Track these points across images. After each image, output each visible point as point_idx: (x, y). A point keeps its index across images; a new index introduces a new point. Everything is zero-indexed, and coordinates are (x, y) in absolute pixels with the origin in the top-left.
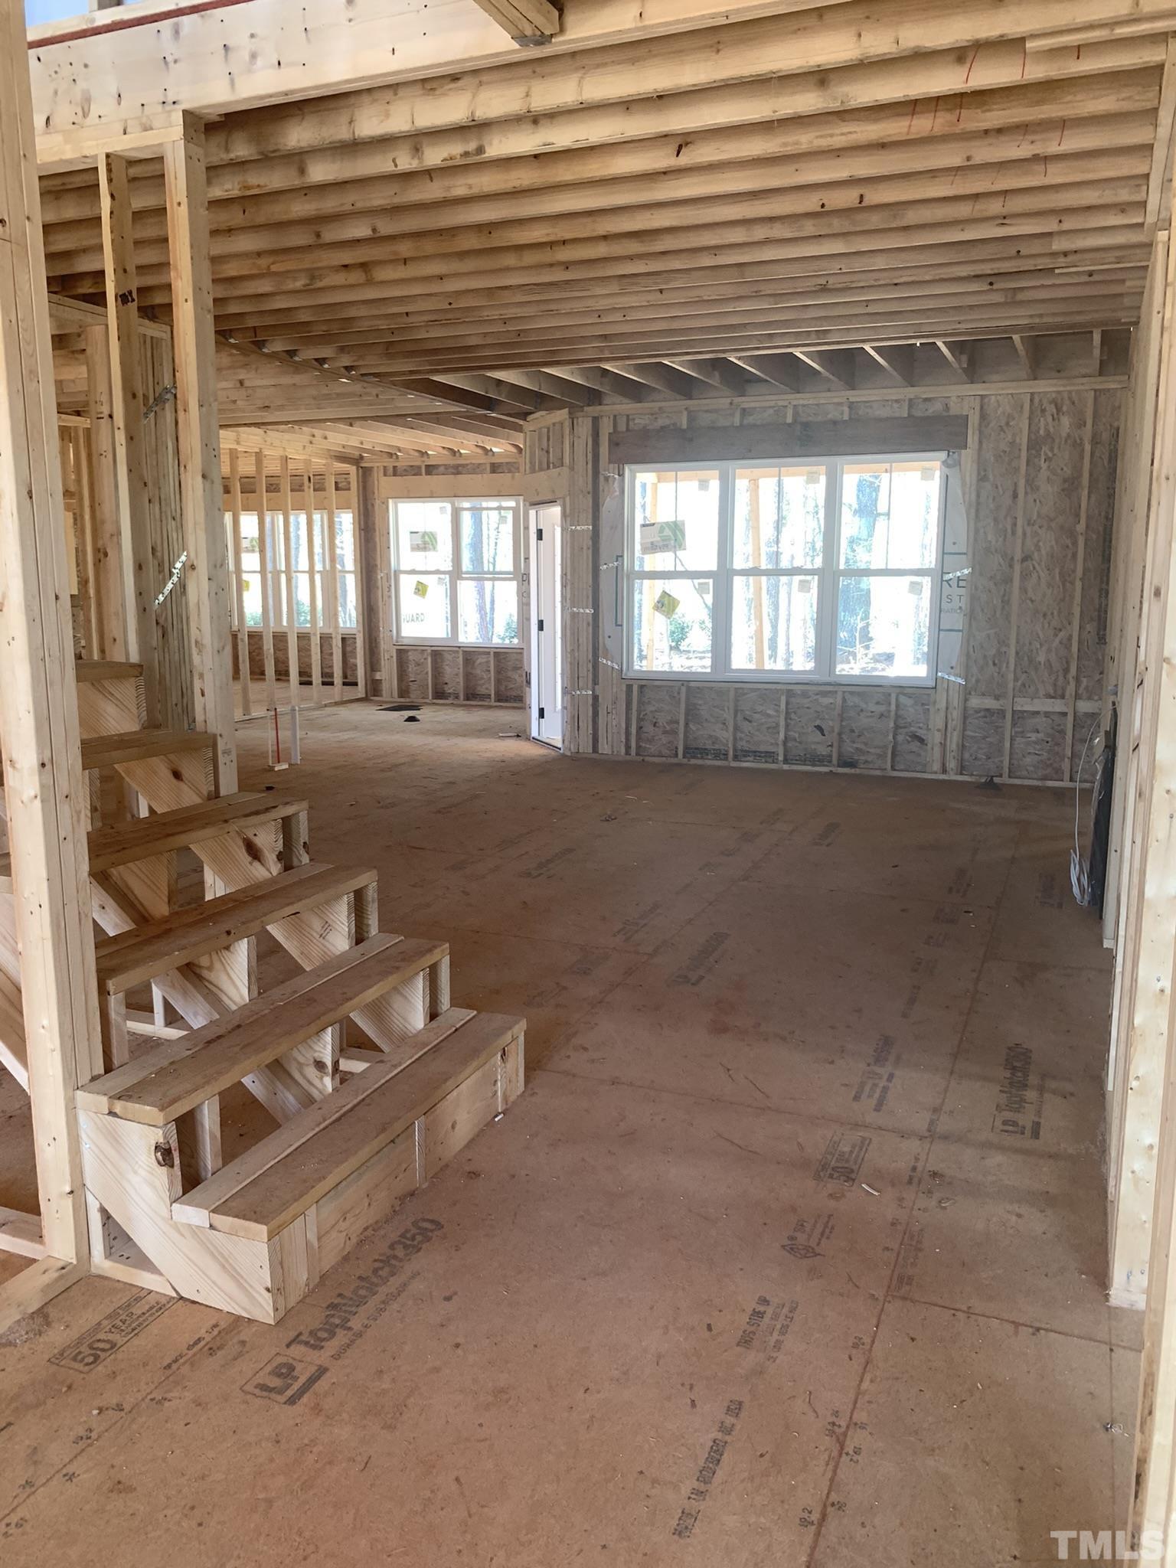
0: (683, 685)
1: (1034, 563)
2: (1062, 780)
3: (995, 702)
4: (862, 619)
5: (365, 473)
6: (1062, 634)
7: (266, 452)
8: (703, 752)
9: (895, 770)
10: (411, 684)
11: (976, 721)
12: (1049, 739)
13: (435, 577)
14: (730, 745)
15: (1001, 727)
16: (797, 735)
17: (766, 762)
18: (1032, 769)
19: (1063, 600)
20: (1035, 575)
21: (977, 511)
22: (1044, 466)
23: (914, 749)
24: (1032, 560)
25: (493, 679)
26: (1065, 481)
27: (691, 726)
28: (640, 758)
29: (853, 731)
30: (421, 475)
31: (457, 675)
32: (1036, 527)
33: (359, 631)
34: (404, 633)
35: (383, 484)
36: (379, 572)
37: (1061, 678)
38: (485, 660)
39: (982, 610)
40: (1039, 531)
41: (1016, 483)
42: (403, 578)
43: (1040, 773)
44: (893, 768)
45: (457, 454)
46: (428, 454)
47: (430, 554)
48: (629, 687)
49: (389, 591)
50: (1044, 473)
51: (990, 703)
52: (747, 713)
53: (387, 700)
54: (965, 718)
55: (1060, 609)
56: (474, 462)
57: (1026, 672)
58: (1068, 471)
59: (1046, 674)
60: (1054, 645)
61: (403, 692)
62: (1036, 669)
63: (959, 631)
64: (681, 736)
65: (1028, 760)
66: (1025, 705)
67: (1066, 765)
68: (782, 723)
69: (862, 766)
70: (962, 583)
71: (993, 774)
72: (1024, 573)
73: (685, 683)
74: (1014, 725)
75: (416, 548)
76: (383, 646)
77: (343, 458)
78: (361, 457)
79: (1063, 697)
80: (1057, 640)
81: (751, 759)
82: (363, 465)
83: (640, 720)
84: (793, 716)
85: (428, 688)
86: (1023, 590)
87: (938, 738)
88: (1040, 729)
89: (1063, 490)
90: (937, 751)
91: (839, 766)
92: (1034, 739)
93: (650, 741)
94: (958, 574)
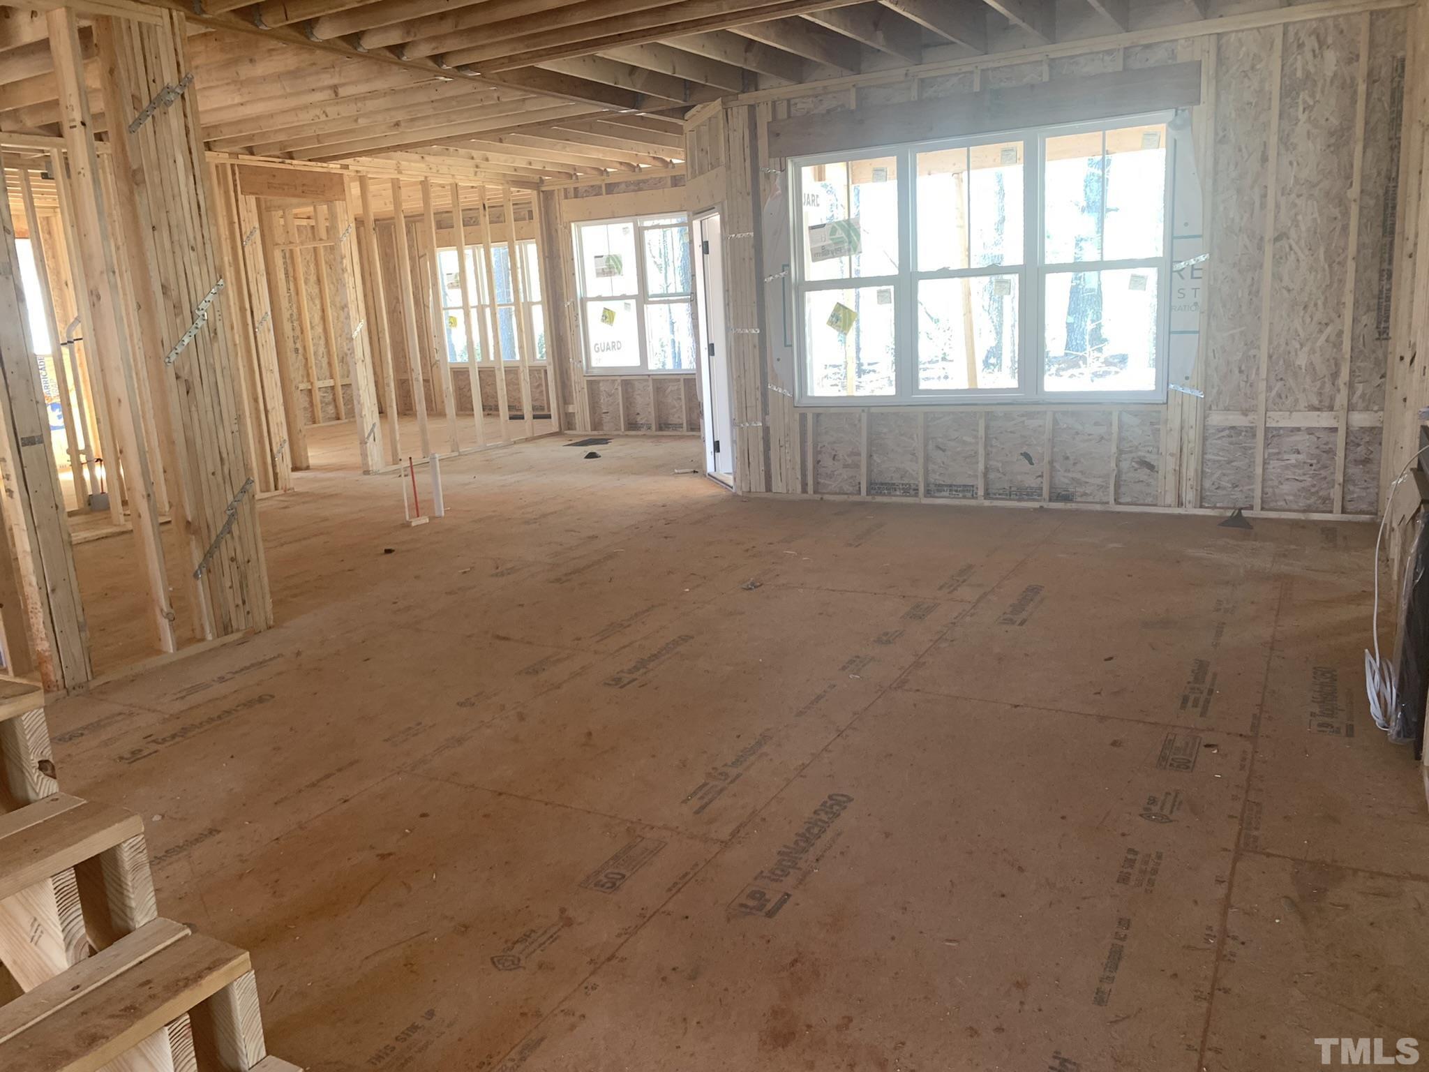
0: (863, 411)
1: (1291, 241)
2: (1331, 512)
3: (1243, 418)
4: (1093, 321)
5: (547, 197)
6: (1329, 329)
7: (433, 180)
8: (890, 487)
9: (1120, 504)
10: (604, 416)
11: (1219, 442)
12: (1314, 461)
13: (622, 302)
14: (921, 479)
15: (1250, 448)
16: (1000, 465)
17: (964, 497)
18: (1291, 498)
19: (1329, 286)
20: (1292, 257)
21: (1215, 181)
22: (1303, 117)
23: (1144, 478)
24: (1288, 238)
25: (684, 407)
26: (1332, 134)
27: (875, 457)
28: (818, 497)
29: (1067, 458)
30: (601, 194)
31: (648, 404)
32: (1293, 196)
33: (550, 364)
34: (594, 363)
35: (565, 207)
36: (566, 300)
37: (1328, 386)
38: (676, 387)
39: (1224, 306)
40: (1297, 201)
41: (1265, 143)
42: (590, 305)
43: (1302, 503)
44: (1117, 502)
45: (637, 170)
46: (608, 172)
47: (616, 278)
48: (803, 417)
49: (577, 319)
50: (1302, 127)
51: (1237, 420)
52: (940, 440)
53: (580, 433)
54: (1205, 439)
55: (1326, 298)
56: (654, 176)
57: (1281, 379)
58: (1335, 121)
59: (1308, 380)
60: (1319, 344)
61: (596, 425)
62: (1295, 375)
63: (1194, 332)
64: (864, 469)
65: (1286, 488)
66: (1280, 420)
67: (1336, 493)
68: (981, 451)
69: (1079, 499)
70: (1197, 274)
71: (1240, 505)
72: (1277, 257)
73: (866, 409)
74: (1267, 445)
75: (602, 273)
76: (574, 377)
77: (522, 183)
78: (542, 181)
79: (1331, 408)
80: (1323, 338)
81: (946, 494)
82: (544, 189)
83: (817, 452)
84: (994, 442)
85: (620, 419)
86: (1277, 277)
87: (1171, 464)
88: (1300, 447)
89: (1329, 146)
90: (1171, 480)
91: (1050, 500)
92: (1293, 461)
93: (830, 476)
94: (1192, 262)
